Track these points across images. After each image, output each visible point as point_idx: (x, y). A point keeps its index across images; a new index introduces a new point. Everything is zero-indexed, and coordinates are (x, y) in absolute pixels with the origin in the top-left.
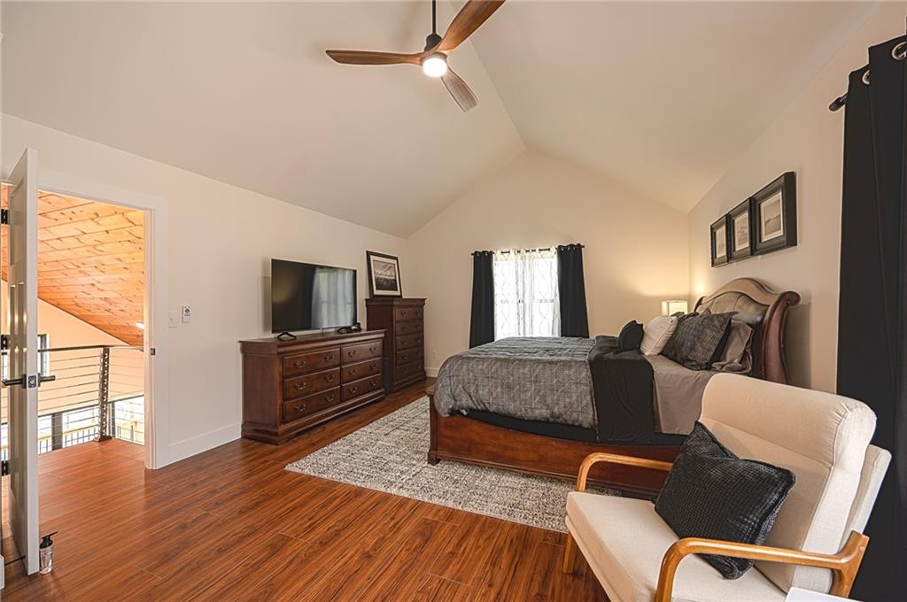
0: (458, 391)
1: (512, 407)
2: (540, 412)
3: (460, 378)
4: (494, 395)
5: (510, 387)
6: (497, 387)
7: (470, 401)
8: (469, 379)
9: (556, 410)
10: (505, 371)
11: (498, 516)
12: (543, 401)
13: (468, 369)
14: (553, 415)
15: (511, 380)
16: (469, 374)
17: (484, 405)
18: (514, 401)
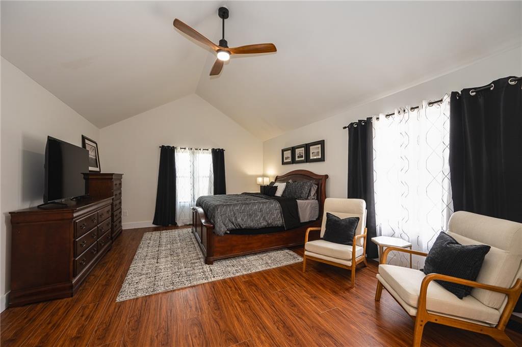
0: (227, 222)
1: (252, 224)
2: (264, 224)
3: (227, 215)
4: (244, 220)
5: (250, 215)
6: (245, 216)
7: (233, 226)
8: (231, 215)
9: (269, 222)
10: (248, 208)
11: (267, 269)
12: (264, 219)
13: (230, 210)
14: (268, 224)
15: (251, 213)
16: (231, 212)
17: (240, 226)
18: (253, 222)
